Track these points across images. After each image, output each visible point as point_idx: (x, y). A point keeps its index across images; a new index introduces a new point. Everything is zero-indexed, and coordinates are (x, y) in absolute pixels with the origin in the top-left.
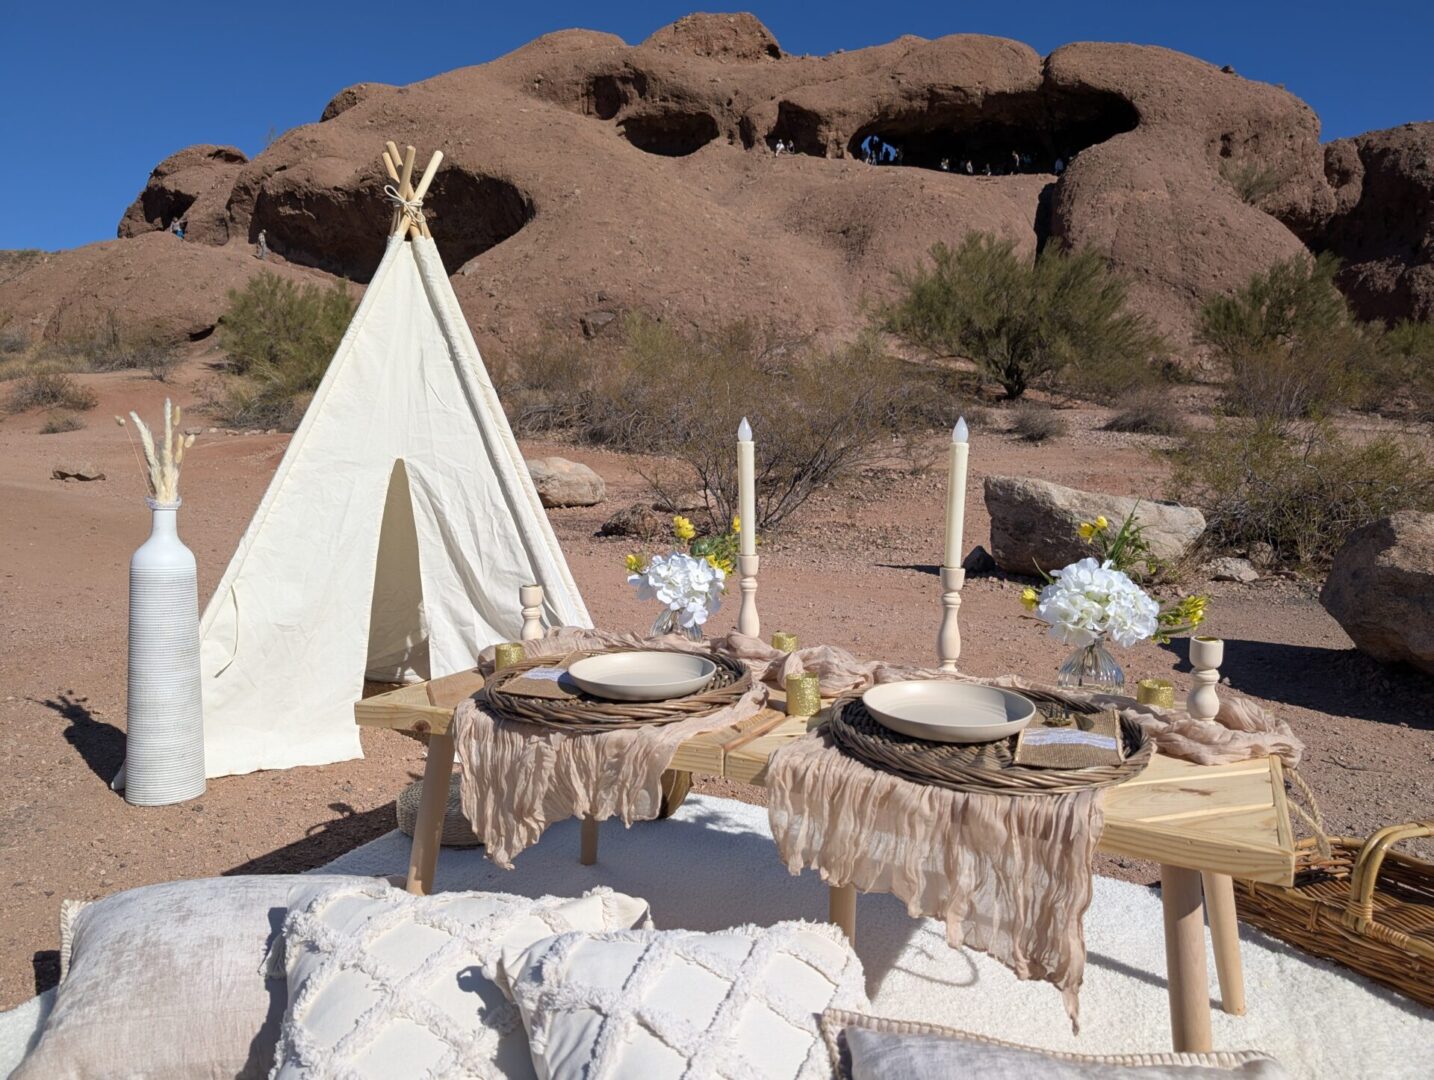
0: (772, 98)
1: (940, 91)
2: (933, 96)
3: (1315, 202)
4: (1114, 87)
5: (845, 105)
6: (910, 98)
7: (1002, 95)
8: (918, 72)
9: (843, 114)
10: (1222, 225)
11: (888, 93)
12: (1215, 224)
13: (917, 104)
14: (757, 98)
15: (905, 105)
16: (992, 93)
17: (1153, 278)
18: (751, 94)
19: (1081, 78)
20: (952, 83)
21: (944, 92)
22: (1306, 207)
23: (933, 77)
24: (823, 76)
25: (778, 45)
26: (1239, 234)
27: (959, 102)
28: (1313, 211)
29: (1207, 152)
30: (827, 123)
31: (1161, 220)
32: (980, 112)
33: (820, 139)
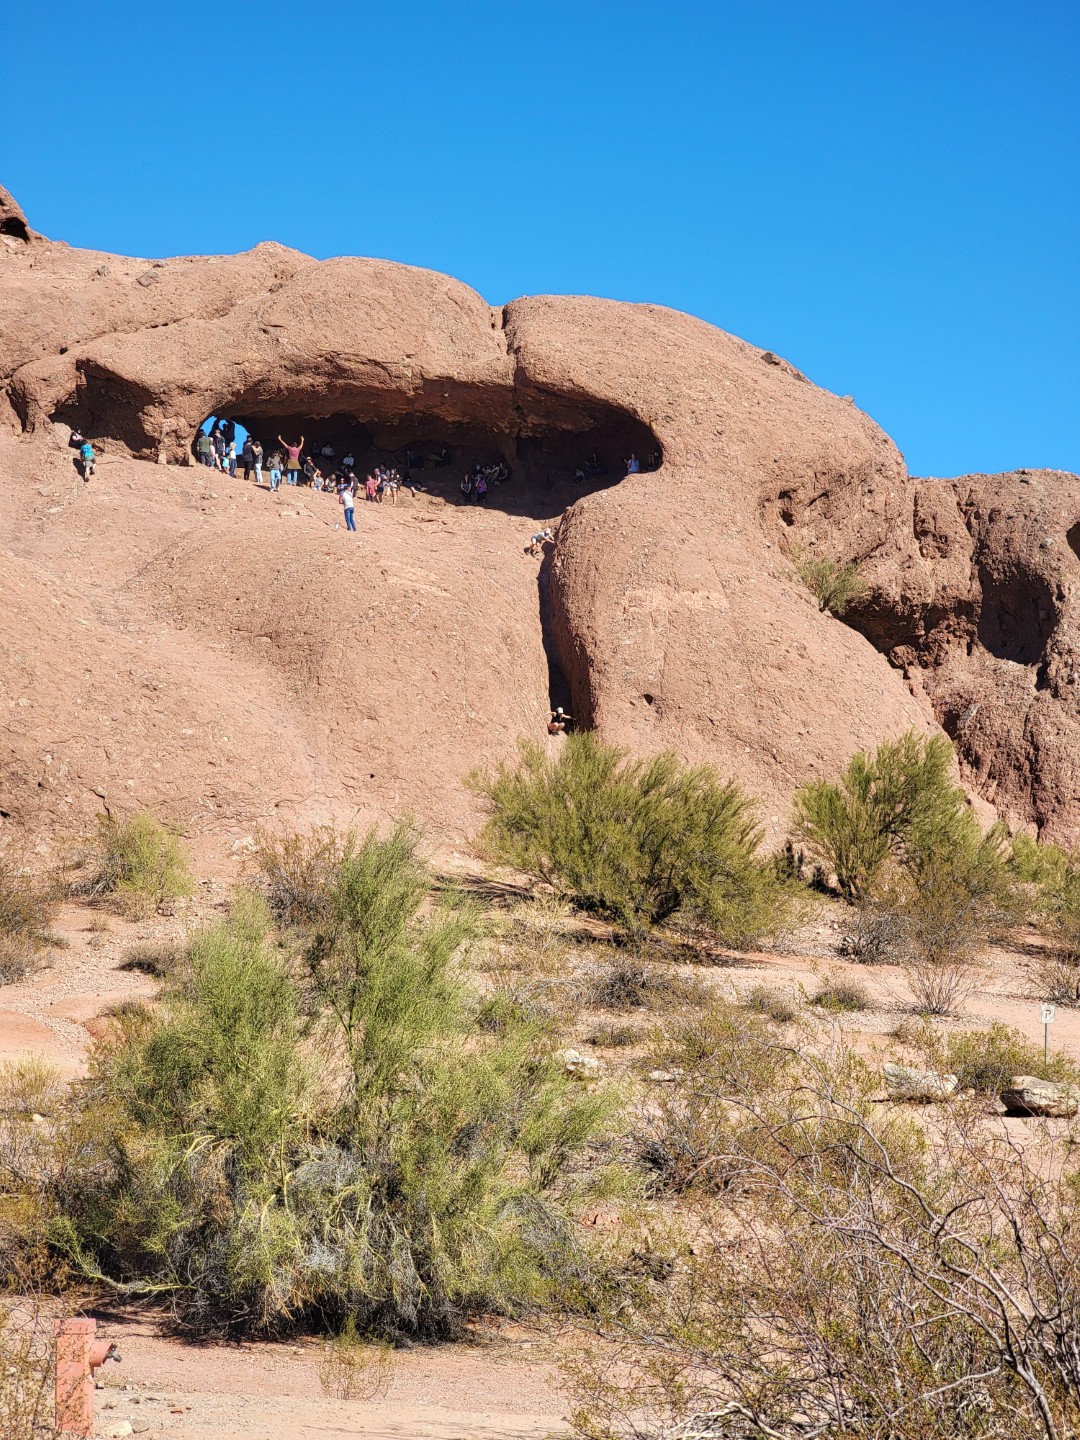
0: (63, 351)
1: (347, 364)
2: (333, 367)
3: (906, 586)
4: (625, 401)
5: (190, 377)
6: (298, 370)
7: (446, 383)
8: (309, 327)
9: (188, 390)
10: (802, 656)
11: (258, 359)
12: (794, 655)
13: (306, 380)
14: (36, 348)
15: (288, 380)
16: (431, 376)
17: (721, 732)
18: (26, 338)
19: (572, 375)
20: (366, 354)
21: (353, 366)
22: (894, 593)
23: (333, 339)
24: (144, 316)
25: (25, 220)
26: (826, 674)
27: (377, 385)
28: (904, 599)
29: (762, 515)
30: (162, 403)
31: (724, 644)
32: (409, 401)
33: (148, 427)
